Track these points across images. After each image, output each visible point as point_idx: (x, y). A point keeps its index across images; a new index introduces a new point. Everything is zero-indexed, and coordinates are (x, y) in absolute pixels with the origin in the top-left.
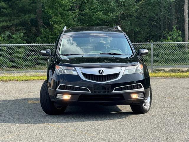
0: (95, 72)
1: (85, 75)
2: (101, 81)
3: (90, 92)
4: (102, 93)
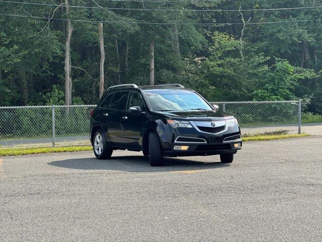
0: (208, 124)
1: (200, 128)
2: (213, 133)
3: (206, 142)
4: (216, 143)
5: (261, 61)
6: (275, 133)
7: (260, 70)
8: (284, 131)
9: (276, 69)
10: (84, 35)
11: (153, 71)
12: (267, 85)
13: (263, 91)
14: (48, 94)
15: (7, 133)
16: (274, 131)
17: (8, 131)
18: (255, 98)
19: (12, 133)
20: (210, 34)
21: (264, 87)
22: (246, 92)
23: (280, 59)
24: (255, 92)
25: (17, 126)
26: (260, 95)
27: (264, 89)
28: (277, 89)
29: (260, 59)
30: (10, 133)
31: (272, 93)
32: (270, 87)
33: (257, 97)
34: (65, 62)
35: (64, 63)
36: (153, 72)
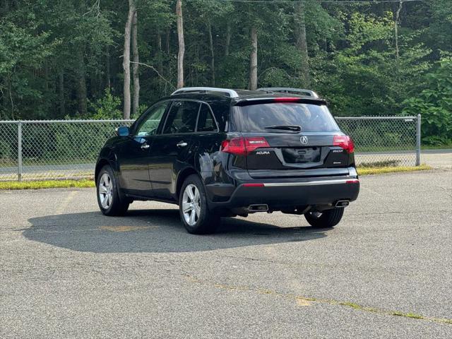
5: (418, 57)
6: (377, 165)
7: (416, 68)
8: (394, 162)
9: (440, 68)
10: (148, 18)
11: (256, 69)
12: (424, 91)
13: (417, 100)
14: (99, 101)
15: (30, 155)
16: (376, 161)
17: (32, 153)
18: (405, 110)
19: (37, 155)
20: (347, 17)
21: (421, 94)
22: (393, 101)
23: (447, 53)
24: (406, 101)
25: (48, 146)
26: (412, 106)
27: (421, 97)
28: (440, 97)
29: (418, 52)
30: (34, 155)
31: (431, 102)
32: (430, 95)
33: (408, 109)
34: (124, 55)
35: (123, 58)
36: (255, 71)
